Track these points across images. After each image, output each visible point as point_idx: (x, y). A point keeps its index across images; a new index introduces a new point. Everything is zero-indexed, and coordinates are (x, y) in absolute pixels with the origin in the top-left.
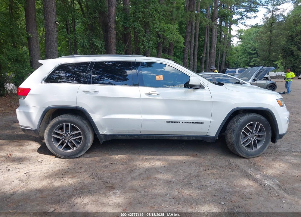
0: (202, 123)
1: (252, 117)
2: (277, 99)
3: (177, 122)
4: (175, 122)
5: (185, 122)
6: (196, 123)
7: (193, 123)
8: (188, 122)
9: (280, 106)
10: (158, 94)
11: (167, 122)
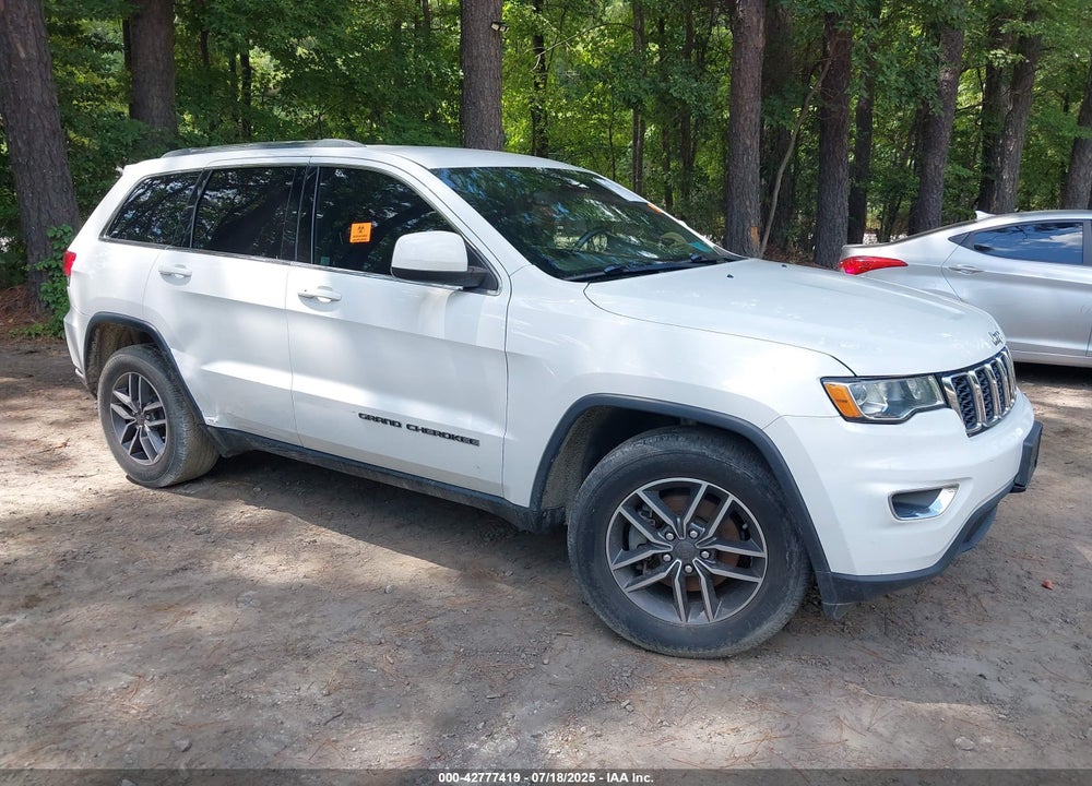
0: (471, 441)
1: (672, 452)
2: (823, 380)
3: (393, 423)
4: (384, 421)
5: (417, 429)
6: (452, 437)
7: (442, 435)
8: (425, 427)
9: (847, 419)
10: (333, 300)
11: (360, 415)
